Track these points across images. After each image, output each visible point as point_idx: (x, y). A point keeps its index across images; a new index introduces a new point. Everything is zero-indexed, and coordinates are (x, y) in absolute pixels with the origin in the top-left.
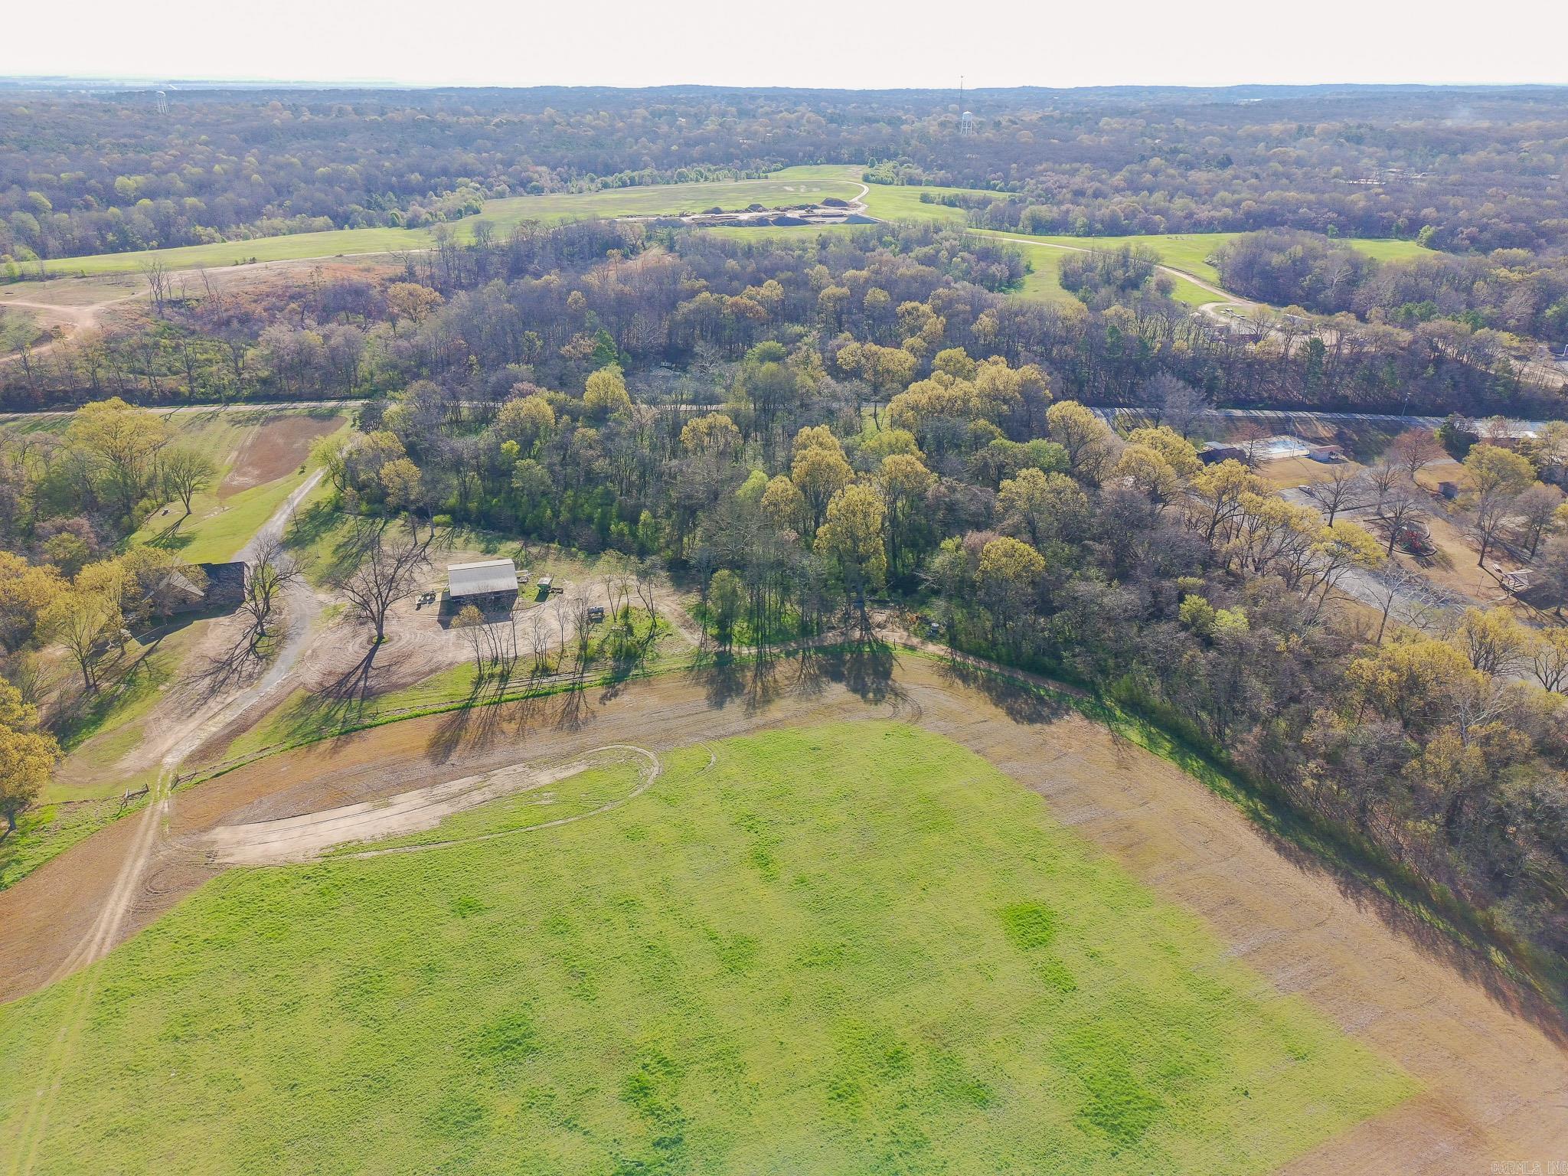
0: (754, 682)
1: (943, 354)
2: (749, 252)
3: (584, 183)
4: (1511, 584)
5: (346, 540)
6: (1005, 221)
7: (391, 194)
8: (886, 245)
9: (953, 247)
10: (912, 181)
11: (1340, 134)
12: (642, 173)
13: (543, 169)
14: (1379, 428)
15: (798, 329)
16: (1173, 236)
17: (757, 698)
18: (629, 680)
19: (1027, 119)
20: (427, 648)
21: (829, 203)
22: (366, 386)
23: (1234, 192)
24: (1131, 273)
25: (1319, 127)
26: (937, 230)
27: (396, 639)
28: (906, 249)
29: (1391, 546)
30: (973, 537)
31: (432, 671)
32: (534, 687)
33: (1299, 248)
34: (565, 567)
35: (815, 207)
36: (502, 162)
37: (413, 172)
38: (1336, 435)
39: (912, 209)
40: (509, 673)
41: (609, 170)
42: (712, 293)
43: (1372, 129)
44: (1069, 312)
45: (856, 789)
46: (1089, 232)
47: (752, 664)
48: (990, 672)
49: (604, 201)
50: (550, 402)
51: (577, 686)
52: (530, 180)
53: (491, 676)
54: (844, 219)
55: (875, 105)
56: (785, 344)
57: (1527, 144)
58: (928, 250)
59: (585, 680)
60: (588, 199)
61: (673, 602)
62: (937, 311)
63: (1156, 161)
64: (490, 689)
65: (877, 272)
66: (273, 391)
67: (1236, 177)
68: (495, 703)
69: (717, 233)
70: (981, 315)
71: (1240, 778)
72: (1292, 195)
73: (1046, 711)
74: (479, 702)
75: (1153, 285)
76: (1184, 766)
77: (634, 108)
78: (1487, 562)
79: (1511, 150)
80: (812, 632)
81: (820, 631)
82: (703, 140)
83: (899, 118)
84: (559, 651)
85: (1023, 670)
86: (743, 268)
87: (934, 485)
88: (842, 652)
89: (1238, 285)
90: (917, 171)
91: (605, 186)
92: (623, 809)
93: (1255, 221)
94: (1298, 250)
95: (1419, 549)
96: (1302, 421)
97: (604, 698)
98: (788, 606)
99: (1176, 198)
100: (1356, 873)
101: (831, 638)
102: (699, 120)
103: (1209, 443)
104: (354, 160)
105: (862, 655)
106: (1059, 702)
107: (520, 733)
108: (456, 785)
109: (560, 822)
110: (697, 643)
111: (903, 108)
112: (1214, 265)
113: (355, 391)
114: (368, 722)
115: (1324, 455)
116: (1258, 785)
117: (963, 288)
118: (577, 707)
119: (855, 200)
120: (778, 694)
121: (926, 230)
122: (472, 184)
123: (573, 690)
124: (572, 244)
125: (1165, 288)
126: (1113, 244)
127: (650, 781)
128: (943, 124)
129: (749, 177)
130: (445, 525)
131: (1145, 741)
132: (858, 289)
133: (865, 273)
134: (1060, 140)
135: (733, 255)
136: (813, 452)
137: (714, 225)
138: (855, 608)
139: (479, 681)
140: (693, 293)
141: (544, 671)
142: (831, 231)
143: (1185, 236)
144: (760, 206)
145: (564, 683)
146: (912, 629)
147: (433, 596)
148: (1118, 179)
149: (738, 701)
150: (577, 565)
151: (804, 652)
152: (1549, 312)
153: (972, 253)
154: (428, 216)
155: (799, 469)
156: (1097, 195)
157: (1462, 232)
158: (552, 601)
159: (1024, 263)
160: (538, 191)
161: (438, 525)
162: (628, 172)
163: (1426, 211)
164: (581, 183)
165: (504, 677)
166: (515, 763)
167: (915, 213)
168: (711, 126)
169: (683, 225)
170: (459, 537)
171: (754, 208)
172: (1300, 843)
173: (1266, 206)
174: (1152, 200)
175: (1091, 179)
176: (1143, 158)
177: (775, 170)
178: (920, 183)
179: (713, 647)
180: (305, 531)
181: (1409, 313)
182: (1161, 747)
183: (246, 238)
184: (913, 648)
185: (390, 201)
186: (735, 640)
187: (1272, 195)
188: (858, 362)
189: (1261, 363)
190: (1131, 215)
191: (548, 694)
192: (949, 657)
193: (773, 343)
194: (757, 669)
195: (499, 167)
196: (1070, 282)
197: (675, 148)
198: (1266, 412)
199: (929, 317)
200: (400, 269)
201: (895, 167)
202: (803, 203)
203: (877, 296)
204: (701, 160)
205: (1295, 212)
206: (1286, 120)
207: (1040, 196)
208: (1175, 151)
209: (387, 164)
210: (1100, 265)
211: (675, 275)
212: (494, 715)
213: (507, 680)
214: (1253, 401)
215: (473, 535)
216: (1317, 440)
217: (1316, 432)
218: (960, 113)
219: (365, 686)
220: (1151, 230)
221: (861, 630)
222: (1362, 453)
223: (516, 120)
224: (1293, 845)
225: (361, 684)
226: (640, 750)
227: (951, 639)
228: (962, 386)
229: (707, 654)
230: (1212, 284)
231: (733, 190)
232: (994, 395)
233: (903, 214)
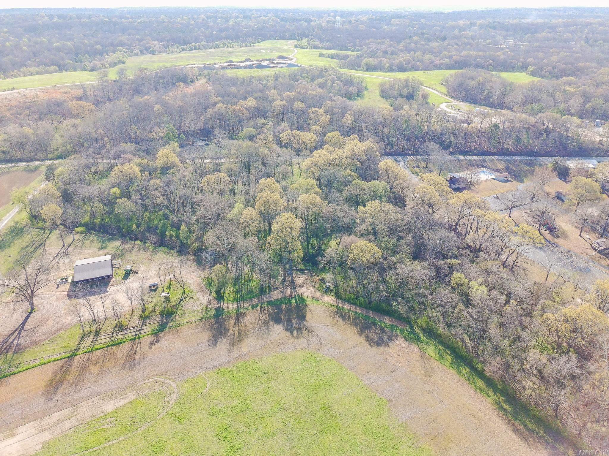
0: (234, 327)
1: (330, 134)
2: (243, 82)
3: (174, 49)
4: (596, 246)
5: (27, 244)
6: (355, 65)
7: (87, 55)
8: (304, 78)
9: (333, 78)
10: (315, 47)
11: (487, 26)
12: (200, 44)
13: (156, 42)
14: (524, 164)
15: (263, 121)
16: (426, 72)
17: (235, 338)
18: (167, 330)
19: (362, 19)
20: (57, 314)
21: (280, 57)
22: (56, 153)
23: (449, 52)
24: (410, 90)
25: (479, 22)
26: (326, 71)
27: (42, 308)
28: (313, 80)
29: (540, 227)
30: (346, 239)
31: (57, 331)
32: (113, 339)
33: (481, 78)
34: (142, 256)
35: (274, 60)
36: (138, 40)
37: (97, 45)
38: (506, 168)
39: (315, 60)
40: (100, 329)
41: (185, 43)
42: (223, 104)
43: (499, 23)
44: (386, 112)
45: (286, 402)
46: (391, 70)
47: (234, 315)
48: (356, 313)
49: (181, 57)
50: (140, 165)
51: (137, 336)
52: (150, 48)
53: (90, 332)
54: (286, 65)
55: (300, 14)
56: (257, 129)
57: (560, 29)
58: (322, 80)
59: (142, 331)
60: (174, 56)
61: (195, 276)
62: (326, 112)
63: (416, 38)
64: (88, 342)
65: (299, 93)
66: (8, 157)
67: (449, 45)
68: (89, 352)
69: (230, 73)
70: (346, 114)
71: (489, 381)
72: (473, 53)
73: (385, 338)
74: (80, 352)
75: (420, 96)
76: (459, 372)
77: (200, 15)
78: (583, 234)
79: (554, 32)
80: (266, 291)
81: (270, 291)
82: (227, 29)
83: (310, 19)
84: (131, 312)
85: (373, 311)
86: (239, 91)
87: (326, 209)
88: (281, 304)
89: (455, 94)
90: (317, 43)
91: (183, 50)
92: (152, 428)
93: (458, 64)
94: (481, 79)
95: (552, 229)
96: (490, 161)
97: (152, 343)
98: (254, 276)
99: (425, 55)
100: (558, 446)
101: (276, 295)
102: (227, 20)
103: (450, 174)
104: (71, 39)
105: (291, 305)
106: (392, 331)
107: (100, 373)
108: (57, 416)
109: (114, 442)
110: (205, 302)
111: (312, 15)
112: (445, 85)
113: (50, 156)
114: (13, 370)
115: (502, 178)
116: (499, 386)
117: (339, 99)
118: (136, 352)
119: (291, 56)
120: (246, 335)
121: (322, 71)
122: (124, 50)
123: (134, 339)
124: (164, 78)
125: (425, 97)
126: (402, 76)
127: (171, 405)
128: (328, 22)
129: (246, 46)
130: (83, 232)
131: (437, 355)
132: (291, 101)
133: (293, 93)
134: (376, 29)
135: (234, 84)
136: (266, 194)
137: (229, 68)
138: (288, 274)
139: (82, 338)
140: (215, 104)
141: (120, 327)
142: (280, 71)
143: (431, 72)
144: (249, 59)
145: (131, 334)
146: (316, 287)
147: (67, 279)
148: (401, 46)
149: (225, 341)
150: (148, 254)
151: (261, 305)
152: (588, 106)
153: (341, 81)
154: (101, 66)
155: (259, 204)
156: (393, 53)
157: (545, 69)
158: (132, 278)
159: (364, 85)
160: (153, 52)
161: (78, 233)
162: (193, 44)
163: (529, 60)
164: (173, 49)
165: (97, 333)
166: (94, 396)
167: (316, 62)
168: (231, 23)
169: (215, 68)
170: (87, 239)
171: (247, 60)
172: (525, 426)
173: (463, 58)
174: (416, 55)
175: (390, 46)
176: (410, 37)
177: (258, 42)
178: (318, 48)
179: (214, 304)
180: (6, 240)
181: (532, 109)
182: (446, 360)
183: (16, 77)
184: (316, 299)
185: (87, 58)
186: (226, 299)
187: (465, 53)
188: (290, 139)
189: (470, 133)
190: (408, 62)
191: (120, 343)
192: (335, 304)
193: (251, 129)
194: (236, 318)
195: (136, 42)
196: (384, 95)
197: (215, 32)
198: (474, 156)
199: (323, 115)
200: (80, 93)
201: (308, 41)
202: (268, 57)
203: (299, 105)
204: (226, 38)
205: (475, 60)
206: (464, 20)
207: (369, 54)
208: (423, 34)
209: (86, 41)
210: (397, 87)
211: (207, 95)
212: (88, 360)
213: (99, 334)
214: (467, 151)
215: (96, 238)
216: (498, 170)
217: (496, 166)
218: (335, 17)
219: (17, 344)
220: (417, 69)
221: (291, 289)
222: (518, 177)
223: (147, 21)
224: (522, 427)
225: (16, 341)
226: (167, 381)
227: (336, 293)
228: (339, 152)
229: (210, 309)
230: (444, 94)
231: (239, 52)
232: (354, 157)
233: (312, 63)
